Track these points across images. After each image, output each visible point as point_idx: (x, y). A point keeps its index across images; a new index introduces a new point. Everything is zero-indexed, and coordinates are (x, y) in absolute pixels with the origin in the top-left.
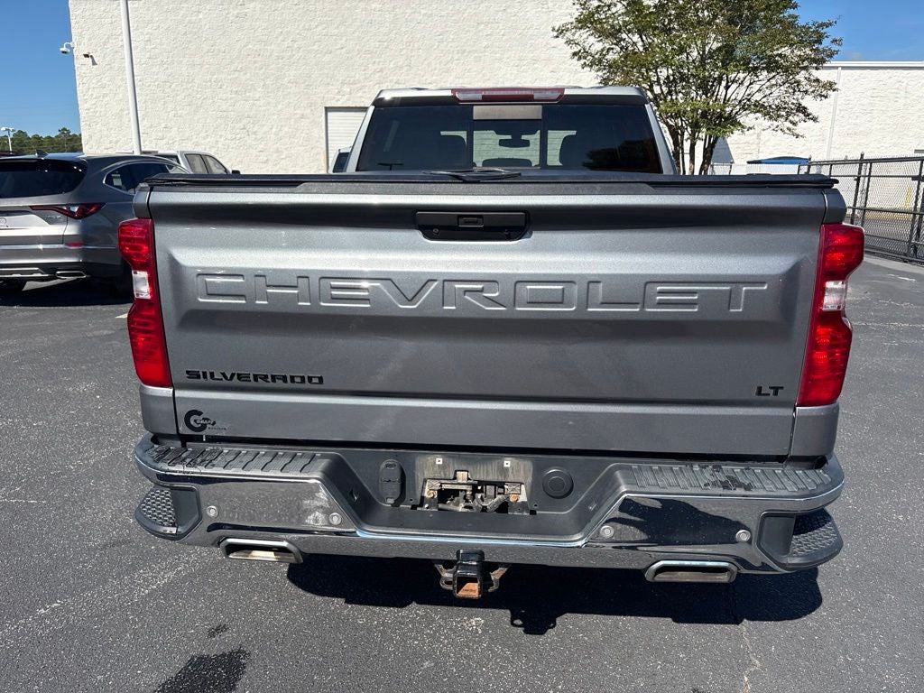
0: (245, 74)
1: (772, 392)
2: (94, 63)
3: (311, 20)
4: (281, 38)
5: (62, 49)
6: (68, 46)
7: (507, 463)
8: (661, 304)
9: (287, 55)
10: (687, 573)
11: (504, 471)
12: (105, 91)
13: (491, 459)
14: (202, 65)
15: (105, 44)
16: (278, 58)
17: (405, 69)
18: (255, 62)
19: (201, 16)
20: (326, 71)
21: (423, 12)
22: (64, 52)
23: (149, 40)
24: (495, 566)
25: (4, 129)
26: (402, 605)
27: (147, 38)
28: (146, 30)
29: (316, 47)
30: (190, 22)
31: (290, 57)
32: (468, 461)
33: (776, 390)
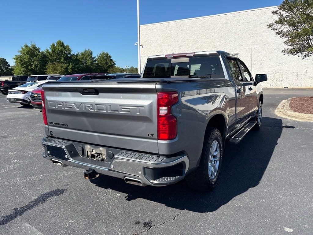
0: (183, 47)
1: (151, 135)
2: (143, 48)
3: (203, 29)
4: (194, 35)
5: (135, 44)
6: (137, 43)
7: (101, 148)
8: (123, 111)
9: (195, 40)
10: (134, 182)
11: (101, 151)
12: (145, 55)
13: (98, 147)
14: (171, 46)
15: (146, 42)
16: (193, 41)
17: (233, 41)
18: (186, 43)
19: (172, 31)
20: (207, 44)
21: (241, 22)
22: (136, 45)
23: (157, 40)
24: (97, 174)
25: (126, 66)
26: (106, 188)
27: (157, 39)
28: (157, 37)
29: (204, 37)
30: (168, 34)
31: (196, 41)
32: (95, 148)
33: (152, 135)
